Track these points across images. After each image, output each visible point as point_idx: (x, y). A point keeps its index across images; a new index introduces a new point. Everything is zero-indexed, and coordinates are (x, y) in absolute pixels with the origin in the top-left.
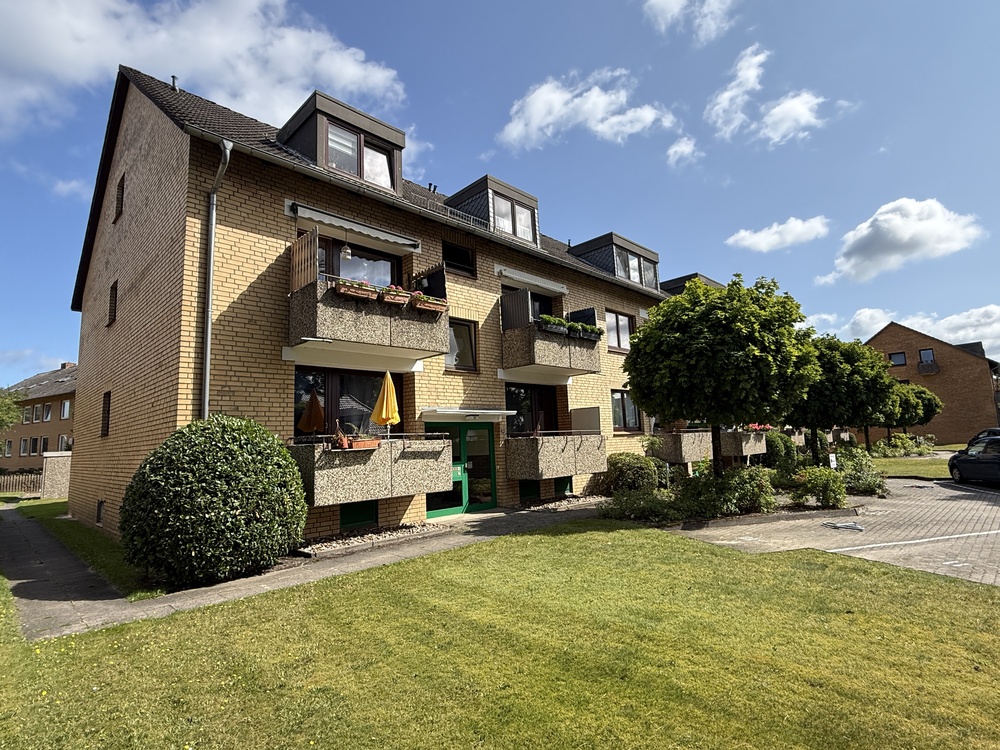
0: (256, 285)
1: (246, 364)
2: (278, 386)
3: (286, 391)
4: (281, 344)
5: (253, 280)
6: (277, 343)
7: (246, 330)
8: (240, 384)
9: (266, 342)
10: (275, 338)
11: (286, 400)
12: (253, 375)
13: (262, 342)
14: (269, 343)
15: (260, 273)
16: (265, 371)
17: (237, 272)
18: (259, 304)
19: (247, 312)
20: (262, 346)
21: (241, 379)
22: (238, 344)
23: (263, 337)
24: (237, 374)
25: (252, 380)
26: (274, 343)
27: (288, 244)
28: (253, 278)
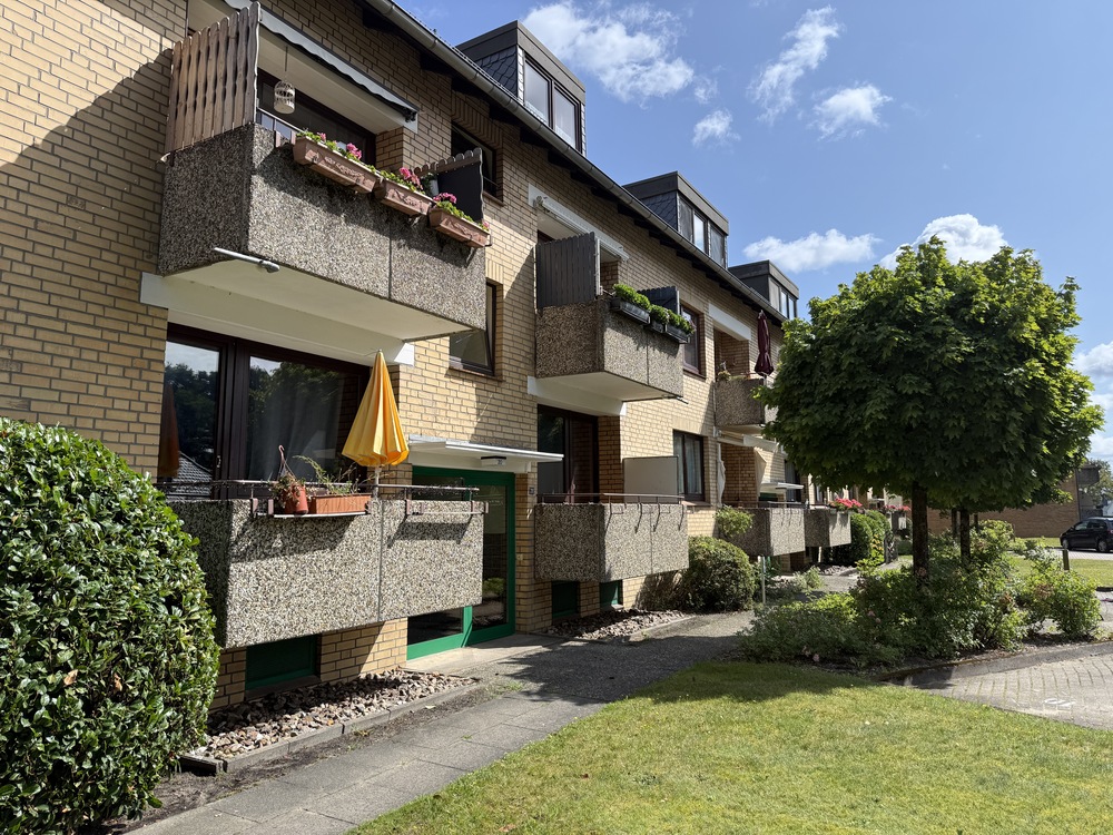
0: (91, 120)
1: (54, 300)
2: (127, 362)
3: (146, 375)
4: (140, 265)
5: (84, 106)
6: (131, 263)
7: (60, 220)
8: (36, 346)
9: (106, 256)
10: (127, 251)
11: (144, 396)
12: (72, 329)
13: (96, 253)
14: (113, 258)
15: (101, 92)
16: (101, 322)
17: (45, 77)
18: (94, 164)
19: (65, 177)
20: (96, 264)
21: (41, 335)
22: (39, 249)
23: (101, 244)
24: (33, 321)
25: (68, 340)
26: (123, 260)
27: (168, 44)
28: (84, 101)
